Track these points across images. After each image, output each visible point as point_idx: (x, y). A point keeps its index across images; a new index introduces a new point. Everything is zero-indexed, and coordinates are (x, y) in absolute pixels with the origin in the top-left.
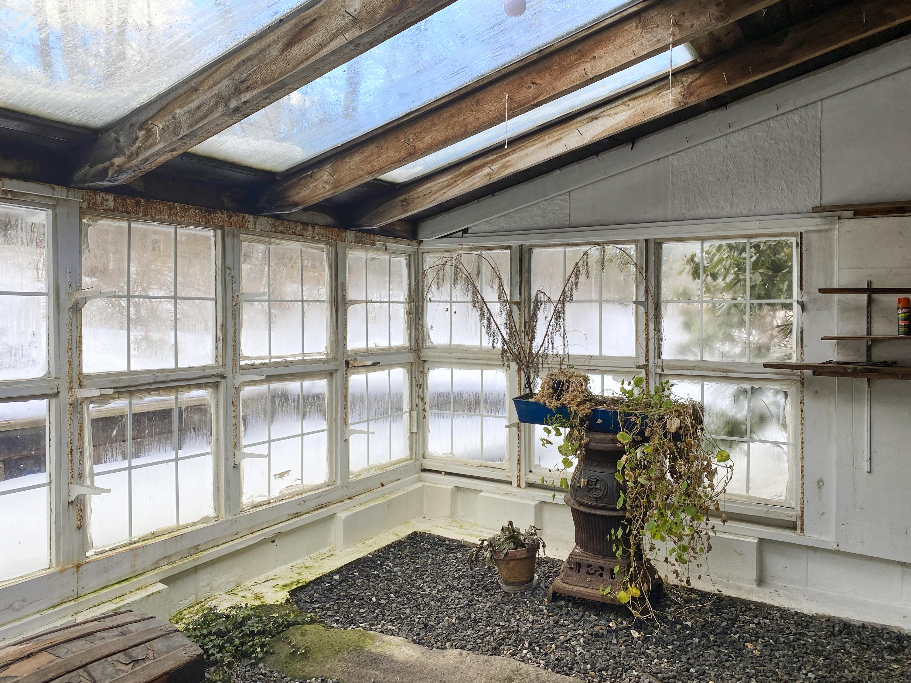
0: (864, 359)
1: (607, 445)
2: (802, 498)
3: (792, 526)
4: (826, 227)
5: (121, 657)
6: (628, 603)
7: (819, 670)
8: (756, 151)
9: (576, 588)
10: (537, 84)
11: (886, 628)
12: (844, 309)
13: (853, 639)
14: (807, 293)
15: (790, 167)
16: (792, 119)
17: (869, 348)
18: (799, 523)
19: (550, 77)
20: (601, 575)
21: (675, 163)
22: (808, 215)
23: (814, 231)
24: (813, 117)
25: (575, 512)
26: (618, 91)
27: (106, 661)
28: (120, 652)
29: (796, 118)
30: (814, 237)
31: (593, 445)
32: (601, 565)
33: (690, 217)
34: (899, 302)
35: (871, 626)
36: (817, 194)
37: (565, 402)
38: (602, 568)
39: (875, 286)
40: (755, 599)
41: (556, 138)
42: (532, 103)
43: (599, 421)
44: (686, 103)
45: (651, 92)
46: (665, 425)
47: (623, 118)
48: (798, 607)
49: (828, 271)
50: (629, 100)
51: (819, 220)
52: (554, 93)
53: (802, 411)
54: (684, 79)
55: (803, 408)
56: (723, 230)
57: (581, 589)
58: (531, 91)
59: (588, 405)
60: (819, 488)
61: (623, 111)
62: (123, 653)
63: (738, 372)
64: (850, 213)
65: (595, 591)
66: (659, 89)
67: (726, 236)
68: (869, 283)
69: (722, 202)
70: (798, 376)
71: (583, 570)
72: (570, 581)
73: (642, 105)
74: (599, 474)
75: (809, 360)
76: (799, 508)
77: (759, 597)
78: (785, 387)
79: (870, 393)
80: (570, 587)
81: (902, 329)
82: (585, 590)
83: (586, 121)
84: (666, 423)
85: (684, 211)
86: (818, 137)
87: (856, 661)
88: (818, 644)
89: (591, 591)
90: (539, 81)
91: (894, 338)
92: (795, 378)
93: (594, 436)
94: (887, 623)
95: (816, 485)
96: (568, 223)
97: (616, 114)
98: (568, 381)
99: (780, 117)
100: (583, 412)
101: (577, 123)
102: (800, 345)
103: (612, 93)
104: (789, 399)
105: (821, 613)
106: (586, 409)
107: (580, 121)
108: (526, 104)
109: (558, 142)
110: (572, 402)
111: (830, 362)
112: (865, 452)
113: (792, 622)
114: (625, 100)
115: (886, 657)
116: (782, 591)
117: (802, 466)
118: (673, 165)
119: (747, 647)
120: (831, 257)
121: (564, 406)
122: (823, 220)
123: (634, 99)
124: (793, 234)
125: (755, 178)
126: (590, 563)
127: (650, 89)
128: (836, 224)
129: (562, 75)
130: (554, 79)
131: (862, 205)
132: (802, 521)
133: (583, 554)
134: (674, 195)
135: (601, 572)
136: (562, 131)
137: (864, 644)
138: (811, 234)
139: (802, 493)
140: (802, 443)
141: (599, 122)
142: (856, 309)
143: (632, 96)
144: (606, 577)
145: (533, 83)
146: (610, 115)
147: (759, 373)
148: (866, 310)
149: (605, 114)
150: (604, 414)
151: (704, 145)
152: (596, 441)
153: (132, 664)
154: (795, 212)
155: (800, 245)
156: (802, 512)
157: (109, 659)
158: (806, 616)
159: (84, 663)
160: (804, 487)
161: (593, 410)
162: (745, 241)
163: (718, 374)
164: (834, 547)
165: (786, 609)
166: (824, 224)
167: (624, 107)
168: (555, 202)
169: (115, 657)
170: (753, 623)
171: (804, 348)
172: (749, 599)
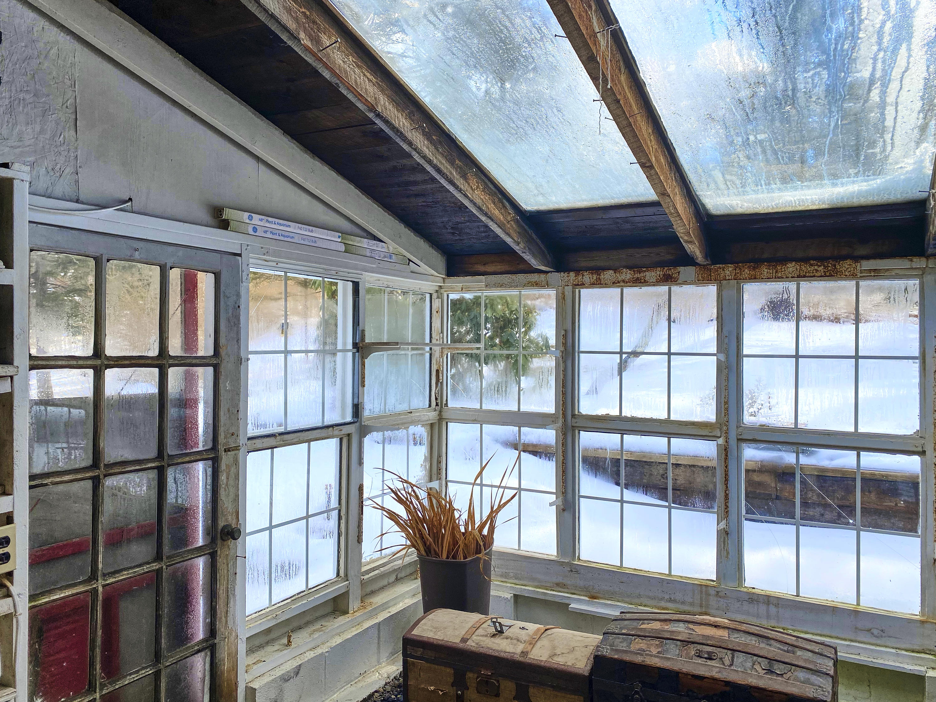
5: (764, 663)
27: (751, 657)
28: (766, 658)
62: (768, 661)
153: (766, 671)
157: (755, 658)
159: (735, 648)
169: (760, 659)
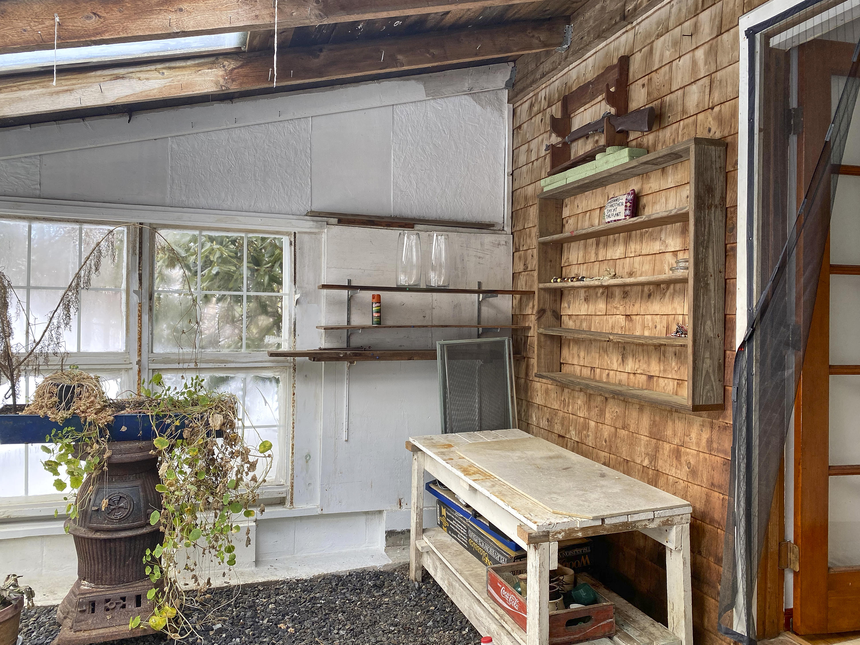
0: (345, 345)
1: (134, 455)
2: (292, 475)
3: (281, 502)
4: (316, 230)
6: (165, 628)
7: (344, 625)
8: (256, 150)
9: (94, 633)
10: (100, 17)
11: (365, 570)
12: (332, 303)
13: (348, 589)
14: (300, 287)
15: (286, 172)
16: (288, 127)
17: (348, 338)
18: (289, 497)
19: (119, 14)
20: (124, 606)
21: (175, 146)
22: (302, 217)
23: (305, 233)
24: (304, 129)
25: (79, 541)
26: (151, 55)
29: (291, 127)
30: (306, 238)
31: (118, 458)
32: (123, 595)
33: (191, 205)
34: (373, 298)
35: (354, 572)
36: (308, 200)
37: (78, 411)
38: (124, 599)
39: (353, 284)
40: (261, 580)
41: (66, 88)
42: (93, 39)
43: (124, 429)
44: (228, 89)
45: (189, 66)
46: (207, 424)
47: (157, 86)
48: (298, 575)
49: (317, 269)
50: (164, 68)
51: (312, 223)
52: (125, 35)
53: (294, 394)
54: (226, 63)
55: (295, 392)
56: (225, 222)
57: (101, 631)
58: (93, 23)
59: (109, 411)
60: (307, 462)
61: (156, 78)
63: (236, 362)
64: (335, 221)
65: (121, 628)
66: (199, 65)
67: (226, 228)
68: (349, 281)
69: (223, 195)
70: (290, 363)
71: (100, 609)
72: (84, 627)
73: (179, 78)
74: (122, 491)
75: (301, 347)
76: (289, 484)
77: (263, 577)
78: (277, 374)
79: (349, 374)
80: (86, 634)
81: (375, 320)
82: (107, 630)
83: (109, 77)
84: (208, 421)
85: (184, 198)
86: (308, 149)
87: (361, 606)
88: (328, 602)
89: (114, 629)
90: (105, 15)
91: (369, 327)
92: (287, 364)
93: (118, 447)
94: (364, 566)
95: (304, 458)
96: (38, 192)
97: (147, 79)
98: (81, 386)
99: (277, 123)
100: (103, 421)
101: (95, 77)
102: (293, 335)
103: (146, 55)
104: (281, 384)
105: (316, 574)
106: (108, 416)
107: (100, 76)
108: (82, 36)
109: (68, 93)
110: (89, 410)
111: (320, 349)
112: (344, 424)
113: (299, 590)
114: (159, 66)
115: (376, 594)
116: (277, 565)
117: (293, 445)
118: (172, 148)
119: (280, 628)
120: (320, 258)
121: (75, 416)
122: (315, 224)
123: (170, 68)
124: (288, 234)
125: (255, 176)
126: (108, 597)
127: (189, 63)
128: (324, 229)
129: (136, 17)
130: (126, 18)
131: (346, 215)
132: (292, 494)
133: (95, 590)
134: (173, 180)
135: (122, 603)
136: (74, 82)
137: (357, 589)
138: (304, 235)
139: (293, 469)
140: (293, 423)
141: (125, 82)
142: (340, 303)
143: (167, 65)
144: (131, 606)
145: (95, 14)
146: (139, 79)
147: (256, 362)
148: (347, 304)
149: (133, 75)
150: (129, 420)
151: (206, 134)
152: (120, 452)
154: (290, 213)
155: (293, 244)
156: (292, 486)
158: (306, 581)
160: (294, 463)
161: (115, 417)
162: (243, 235)
163: (217, 365)
164: (320, 512)
165: (289, 580)
166: (316, 228)
167: (156, 74)
168: (19, 164)
170: (272, 603)
171: (297, 337)
172: (256, 581)
